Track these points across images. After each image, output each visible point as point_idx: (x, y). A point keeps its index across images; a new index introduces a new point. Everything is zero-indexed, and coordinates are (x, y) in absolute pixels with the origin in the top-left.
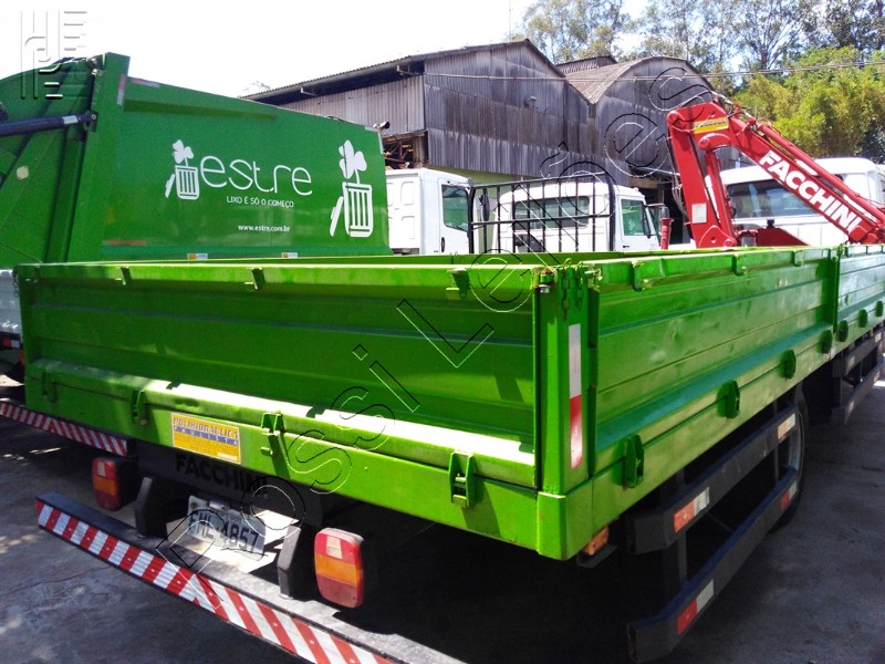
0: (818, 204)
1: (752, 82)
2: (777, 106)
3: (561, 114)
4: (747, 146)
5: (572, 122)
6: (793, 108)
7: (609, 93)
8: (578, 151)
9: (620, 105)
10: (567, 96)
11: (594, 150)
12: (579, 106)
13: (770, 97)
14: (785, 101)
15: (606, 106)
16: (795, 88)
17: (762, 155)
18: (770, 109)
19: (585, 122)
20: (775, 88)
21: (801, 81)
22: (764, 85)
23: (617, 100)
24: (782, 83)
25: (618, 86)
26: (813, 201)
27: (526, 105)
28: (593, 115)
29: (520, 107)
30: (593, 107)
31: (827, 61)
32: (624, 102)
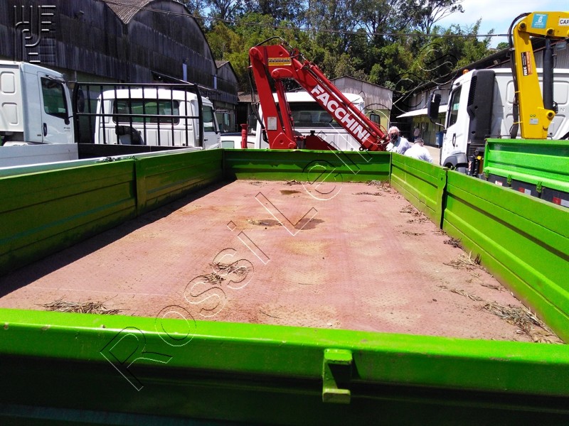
0: (346, 123)
1: (217, 27)
2: (232, 44)
3: (103, 28)
4: (303, 80)
5: (111, 35)
6: (240, 47)
7: (136, 18)
8: (117, 56)
9: (144, 27)
10: (107, 15)
11: (128, 58)
12: (115, 23)
13: (227, 38)
14: (236, 42)
15: (135, 27)
16: (241, 35)
17: (313, 87)
18: (228, 45)
19: (120, 36)
20: (231, 33)
21: (244, 31)
22: (224, 29)
23: (141, 24)
24: (234, 30)
25: (142, 14)
26: (343, 121)
27: (76, 16)
28: (126, 33)
29: (71, 16)
30: (126, 26)
31: (258, 21)
32: (146, 27)
